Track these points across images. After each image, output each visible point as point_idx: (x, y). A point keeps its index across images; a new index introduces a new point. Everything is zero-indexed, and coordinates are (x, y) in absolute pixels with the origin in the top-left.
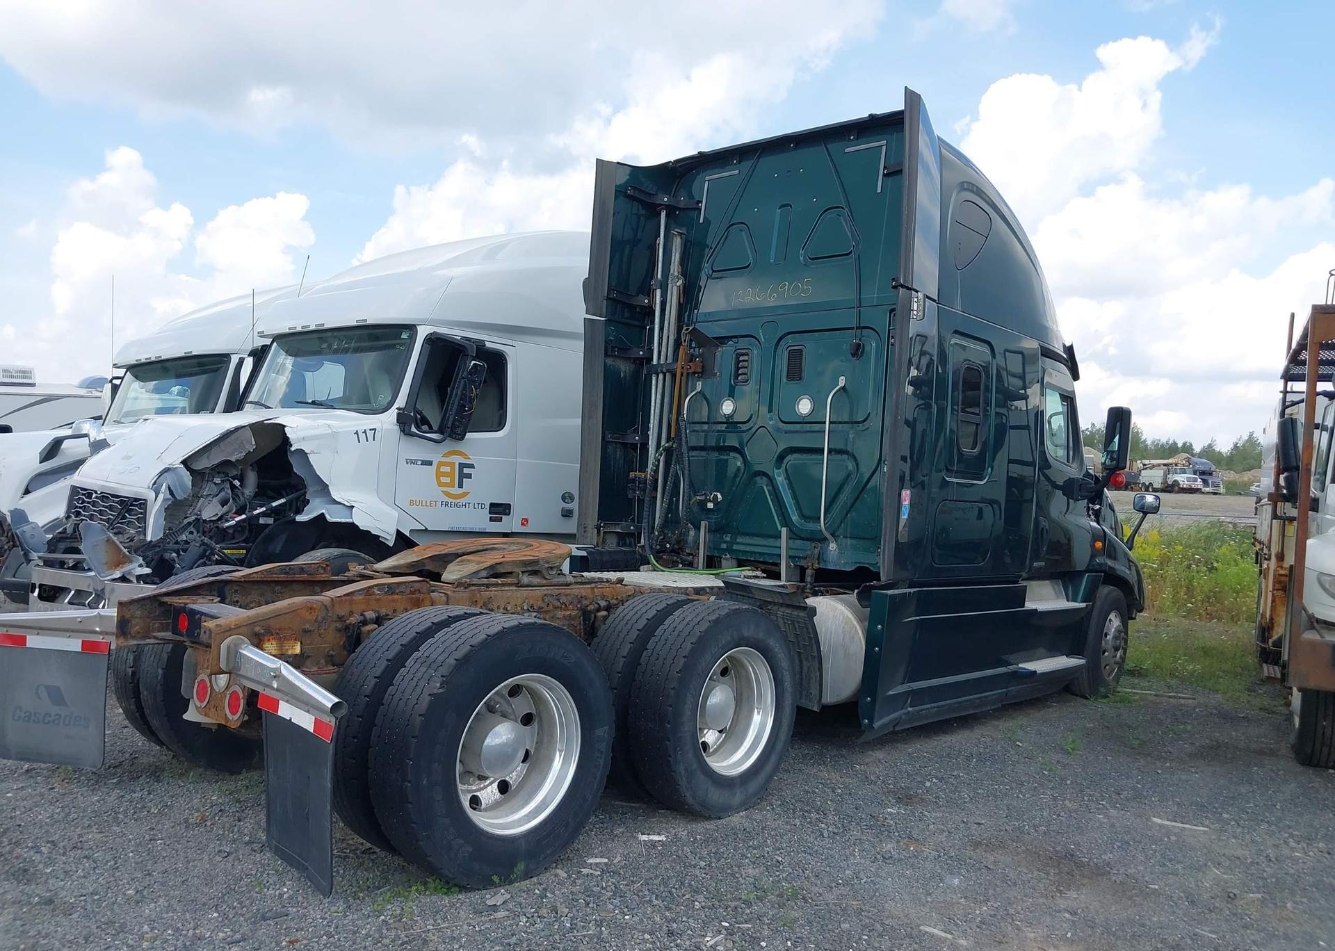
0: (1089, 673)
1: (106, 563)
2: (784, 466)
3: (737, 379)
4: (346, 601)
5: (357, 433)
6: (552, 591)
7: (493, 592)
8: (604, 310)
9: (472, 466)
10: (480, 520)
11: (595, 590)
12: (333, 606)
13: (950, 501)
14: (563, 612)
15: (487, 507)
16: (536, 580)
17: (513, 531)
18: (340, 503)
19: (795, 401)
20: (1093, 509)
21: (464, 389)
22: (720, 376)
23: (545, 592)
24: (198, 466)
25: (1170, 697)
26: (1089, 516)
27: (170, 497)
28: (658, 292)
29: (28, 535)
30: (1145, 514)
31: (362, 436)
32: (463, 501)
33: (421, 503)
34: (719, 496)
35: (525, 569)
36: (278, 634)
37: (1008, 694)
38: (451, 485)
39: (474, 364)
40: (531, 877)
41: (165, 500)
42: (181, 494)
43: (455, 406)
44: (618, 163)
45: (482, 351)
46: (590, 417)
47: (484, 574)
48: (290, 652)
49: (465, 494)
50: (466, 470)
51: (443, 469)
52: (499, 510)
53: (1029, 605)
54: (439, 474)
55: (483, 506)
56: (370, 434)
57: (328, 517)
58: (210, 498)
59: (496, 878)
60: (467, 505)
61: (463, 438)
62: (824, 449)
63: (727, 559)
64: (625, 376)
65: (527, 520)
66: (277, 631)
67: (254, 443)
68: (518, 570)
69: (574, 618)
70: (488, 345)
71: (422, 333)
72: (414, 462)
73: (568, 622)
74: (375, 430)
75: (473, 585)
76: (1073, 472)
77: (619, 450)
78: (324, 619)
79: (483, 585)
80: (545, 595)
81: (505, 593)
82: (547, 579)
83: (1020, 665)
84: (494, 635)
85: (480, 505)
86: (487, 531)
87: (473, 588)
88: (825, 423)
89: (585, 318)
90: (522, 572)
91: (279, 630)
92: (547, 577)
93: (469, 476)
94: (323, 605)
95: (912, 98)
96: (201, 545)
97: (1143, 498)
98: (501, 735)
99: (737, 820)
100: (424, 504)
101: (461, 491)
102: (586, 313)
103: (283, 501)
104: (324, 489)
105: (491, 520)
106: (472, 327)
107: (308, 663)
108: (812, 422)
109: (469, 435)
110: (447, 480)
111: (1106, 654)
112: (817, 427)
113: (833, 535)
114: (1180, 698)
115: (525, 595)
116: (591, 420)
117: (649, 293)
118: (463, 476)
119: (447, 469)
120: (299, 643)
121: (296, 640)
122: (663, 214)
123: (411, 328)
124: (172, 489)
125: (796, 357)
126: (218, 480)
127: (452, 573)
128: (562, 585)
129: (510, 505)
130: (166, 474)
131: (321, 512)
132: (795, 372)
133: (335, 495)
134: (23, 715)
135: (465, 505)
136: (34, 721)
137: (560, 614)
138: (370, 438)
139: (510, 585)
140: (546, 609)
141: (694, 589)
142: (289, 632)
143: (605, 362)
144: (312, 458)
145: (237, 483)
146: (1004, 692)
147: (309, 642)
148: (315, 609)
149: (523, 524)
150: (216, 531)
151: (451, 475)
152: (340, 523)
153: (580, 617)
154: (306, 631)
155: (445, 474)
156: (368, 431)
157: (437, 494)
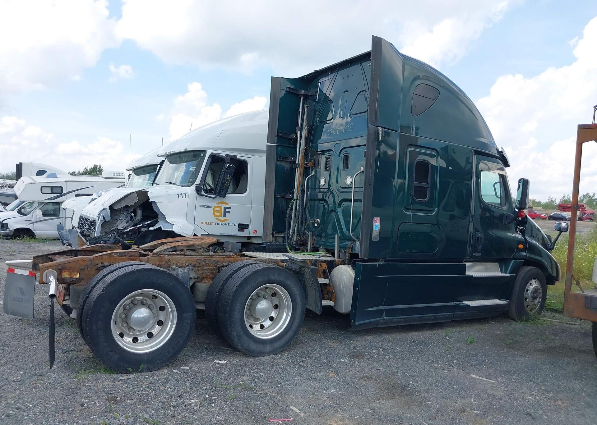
0: (516, 309)
1: (78, 245)
2: (341, 207)
3: (326, 169)
4: (100, 258)
5: (178, 194)
6: (203, 258)
7: (171, 258)
8: (276, 141)
9: (230, 208)
10: (235, 231)
11: (225, 258)
12: (94, 260)
13: (408, 223)
14: (208, 267)
15: (237, 225)
16: (193, 253)
17: (250, 236)
18: (169, 223)
19: (345, 179)
20: (519, 229)
21: (224, 176)
22: (320, 168)
23: (198, 259)
24: (116, 208)
25: (567, 324)
26: (517, 232)
27: (103, 220)
28: (299, 132)
29: (64, 234)
30: (561, 232)
31: (180, 196)
32: (226, 222)
33: (206, 223)
34: (319, 221)
35: (188, 249)
36: (69, 270)
37: (455, 315)
38: (220, 216)
39: (228, 166)
40: (151, 371)
41: (101, 221)
42: (108, 219)
43: (220, 183)
44: (282, 78)
45: (233, 159)
46: (269, 187)
47: (171, 250)
48: (74, 277)
49: (227, 220)
50: (227, 210)
51: (216, 209)
52: (243, 227)
53: (468, 273)
54: (214, 211)
55: (235, 225)
56: (184, 195)
57: (163, 228)
58: (122, 221)
59: (129, 369)
60: (228, 224)
61: (225, 196)
62: (352, 199)
63: (321, 249)
64: (287, 169)
65: (256, 231)
66: (69, 268)
67: (137, 199)
68: (185, 249)
69: (214, 270)
70: (238, 157)
71: (208, 153)
72: (203, 206)
73: (210, 271)
74: (186, 193)
75: (162, 254)
76: (502, 210)
77: (283, 201)
78: (90, 264)
79: (167, 254)
80: (198, 260)
81: (177, 258)
82: (199, 253)
83: (464, 302)
84: (129, 272)
85: (234, 224)
86: (237, 235)
87: (162, 255)
88: (352, 188)
89: (267, 145)
90: (187, 250)
91: (70, 268)
92: (199, 252)
93: (229, 212)
94: (90, 259)
95: (377, 42)
96: (114, 239)
97: (560, 223)
98: (142, 313)
99: (266, 358)
100: (207, 223)
101: (225, 218)
102: (267, 143)
103: (150, 222)
104: (164, 217)
105: (239, 231)
106: (230, 150)
107: (83, 281)
109: (227, 195)
110: (218, 214)
111: (527, 300)
112: (350, 190)
113: (357, 238)
114: (572, 324)
115: (187, 259)
116: (270, 188)
117: (296, 133)
118: (225, 212)
119: (219, 209)
120: (79, 274)
121: (77, 272)
122: (302, 98)
123: (204, 151)
124: (104, 216)
125: (346, 158)
126: (125, 213)
128: (207, 256)
129: (248, 225)
130: (103, 211)
131: (160, 226)
132: (346, 166)
133: (168, 220)
134: (13, 298)
135: (225, 224)
136: (16, 301)
137: (206, 268)
138: (184, 197)
139: (182, 255)
140: (198, 265)
141: (281, 260)
142: (74, 269)
143: (276, 164)
144: (158, 205)
145: (133, 215)
146: (452, 314)
147: (83, 273)
148: (86, 261)
149: (254, 233)
150: (120, 233)
151: (220, 212)
152: (167, 231)
153: (217, 270)
154: (81, 269)
155: (217, 212)
156: (183, 194)
157: (214, 220)
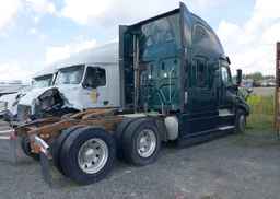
8: (123, 58)
10: (102, 105)
15: (103, 102)
18: (71, 104)
19: (163, 74)
24: (41, 98)
27: (36, 105)
28: (134, 53)
41: (34, 106)
42: (38, 104)
45: (99, 69)
52: (106, 103)
58: (45, 105)
62: (170, 84)
64: (129, 72)
67: (52, 93)
71: (86, 66)
72: (86, 94)
76: (230, 85)
83: (219, 128)
95: (182, 4)
98: (90, 152)
99: (148, 166)
102: (119, 59)
108: (167, 78)
117: (132, 53)
122: (134, 36)
123: (84, 65)
124: (36, 103)
127: (84, 118)
130: (35, 100)
132: (163, 68)
133: (70, 102)
143: (124, 69)
150: (46, 111)
